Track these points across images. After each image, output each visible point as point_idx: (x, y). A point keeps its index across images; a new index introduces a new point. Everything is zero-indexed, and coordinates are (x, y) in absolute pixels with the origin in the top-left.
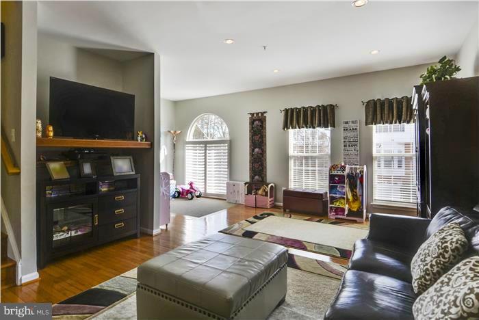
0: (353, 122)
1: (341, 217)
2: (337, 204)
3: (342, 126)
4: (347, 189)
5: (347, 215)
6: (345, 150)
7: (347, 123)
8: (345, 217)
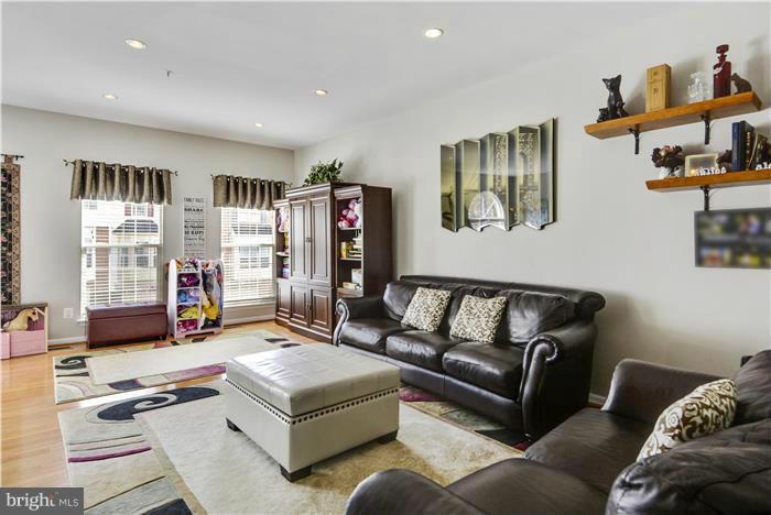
0: (198, 200)
1: (194, 332)
2: (187, 316)
3: (183, 205)
4: (201, 293)
5: (202, 328)
6: (186, 239)
7: (189, 200)
8: (199, 331)
